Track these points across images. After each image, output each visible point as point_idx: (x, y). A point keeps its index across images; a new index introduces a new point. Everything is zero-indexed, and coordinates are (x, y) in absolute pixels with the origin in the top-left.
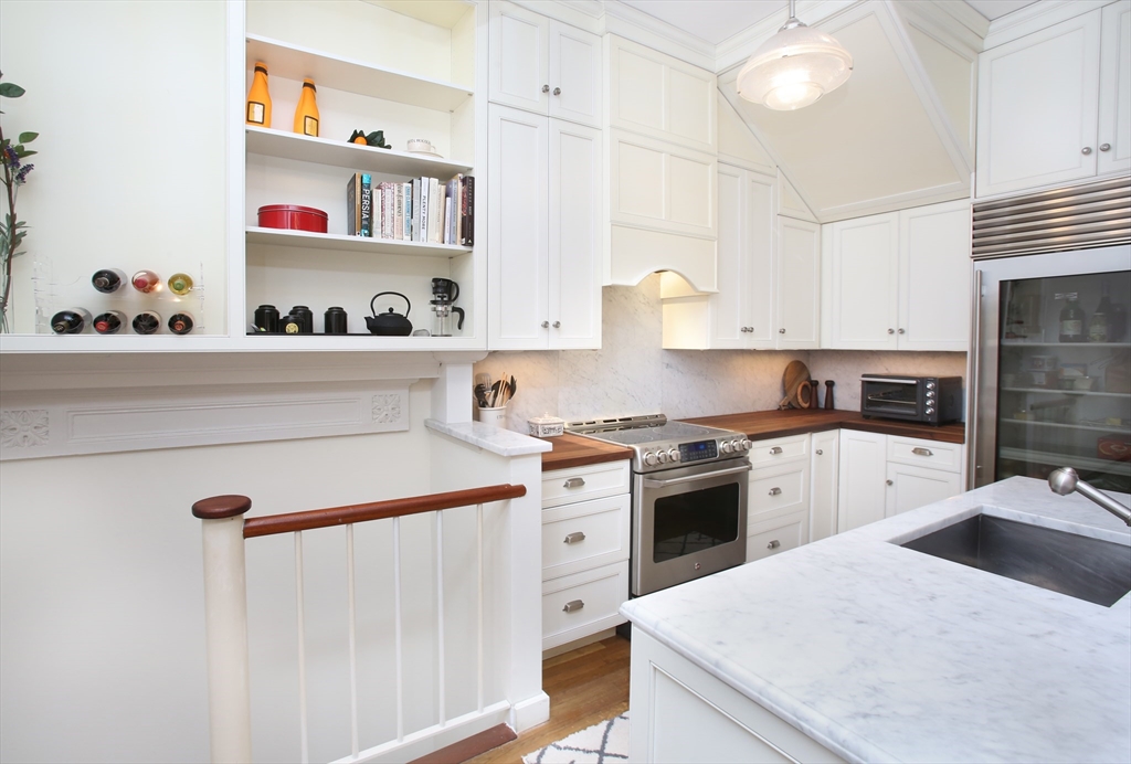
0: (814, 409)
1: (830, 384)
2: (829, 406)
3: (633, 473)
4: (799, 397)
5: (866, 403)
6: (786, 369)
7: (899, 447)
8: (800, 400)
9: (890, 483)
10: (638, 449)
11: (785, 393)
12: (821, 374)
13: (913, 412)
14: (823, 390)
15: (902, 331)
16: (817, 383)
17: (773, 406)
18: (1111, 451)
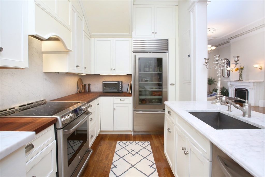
0: (85, 92)
1: (89, 85)
2: (89, 91)
3: (56, 130)
4: (82, 89)
5: (104, 89)
6: (78, 81)
7: (117, 99)
8: (82, 90)
9: (115, 109)
10: (58, 117)
11: (78, 88)
12: (86, 82)
13: (116, 90)
14: (87, 86)
15: (114, 69)
16: (86, 85)
17: (75, 93)
18: (155, 94)
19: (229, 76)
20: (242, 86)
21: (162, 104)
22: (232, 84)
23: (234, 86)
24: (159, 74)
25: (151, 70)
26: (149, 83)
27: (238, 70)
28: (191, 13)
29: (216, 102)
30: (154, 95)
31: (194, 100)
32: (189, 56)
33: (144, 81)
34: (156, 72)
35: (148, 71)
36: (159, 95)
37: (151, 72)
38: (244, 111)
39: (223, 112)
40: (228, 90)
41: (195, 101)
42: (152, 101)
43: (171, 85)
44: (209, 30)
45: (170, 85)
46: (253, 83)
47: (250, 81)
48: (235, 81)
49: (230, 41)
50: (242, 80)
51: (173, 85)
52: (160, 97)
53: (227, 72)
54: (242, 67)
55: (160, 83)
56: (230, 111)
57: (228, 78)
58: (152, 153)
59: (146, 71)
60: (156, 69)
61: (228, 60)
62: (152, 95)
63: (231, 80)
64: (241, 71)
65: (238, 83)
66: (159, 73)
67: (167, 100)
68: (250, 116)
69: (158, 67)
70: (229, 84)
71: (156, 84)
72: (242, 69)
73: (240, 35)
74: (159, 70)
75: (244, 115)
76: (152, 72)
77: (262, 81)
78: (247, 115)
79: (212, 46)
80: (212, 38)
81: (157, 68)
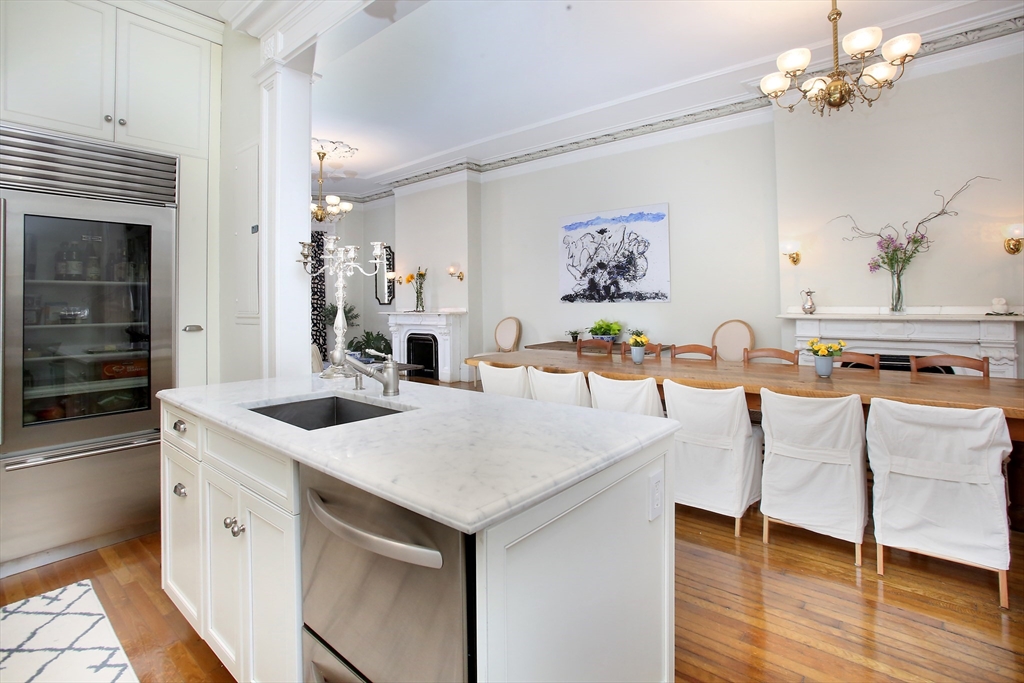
18: (113, 372)
19: (394, 297)
20: (424, 326)
21: (149, 408)
22: (399, 322)
23: (406, 329)
24: (135, 289)
25: (92, 271)
26: (82, 328)
27: (414, 281)
28: (265, 92)
29: (333, 371)
30: (111, 378)
31: (272, 374)
32: (255, 229)
33: (52, 317)
34: (121, 280)
35: (78, 277)
36: (137, 374)
37: (92, 279)
38: (385, 381)
39: (344, 394)
40: (391, 341)
41: (275, 376)
42: (101, 403)
43: (189, 331)
44: (334, 146)
45: (185, 330)
46: (448, 316)
47: (442, 311)
48: (407, 314)
49: (395, 191)
50: (423, 311)
51: (199, 329)
52: (143, 382)
53: (389, 287)
54: (423, 271)
55: (142, 323)
56: (361, 389)
57: (390, 303)
58: (104, 617)
59: (69, 277)
60: (121, 268)
61: (389, 247)
62: (98, 377)
63: (398, 310)
64: (421, 284)
65: (413, 318)
66: (133, 283)
67: (170, 384)
68: (397, 392)
69: (129, 260)
70: (392, 321)
71: (121, 329)
72: (421, 276)
73: (416, 179)
74: (136, 275)
75: (385, 393)
76: (99, 279)
77: (464, 310)
78: (391, 391)
79: (343, 199)
80: (345, 173)
81: (124, 264)
